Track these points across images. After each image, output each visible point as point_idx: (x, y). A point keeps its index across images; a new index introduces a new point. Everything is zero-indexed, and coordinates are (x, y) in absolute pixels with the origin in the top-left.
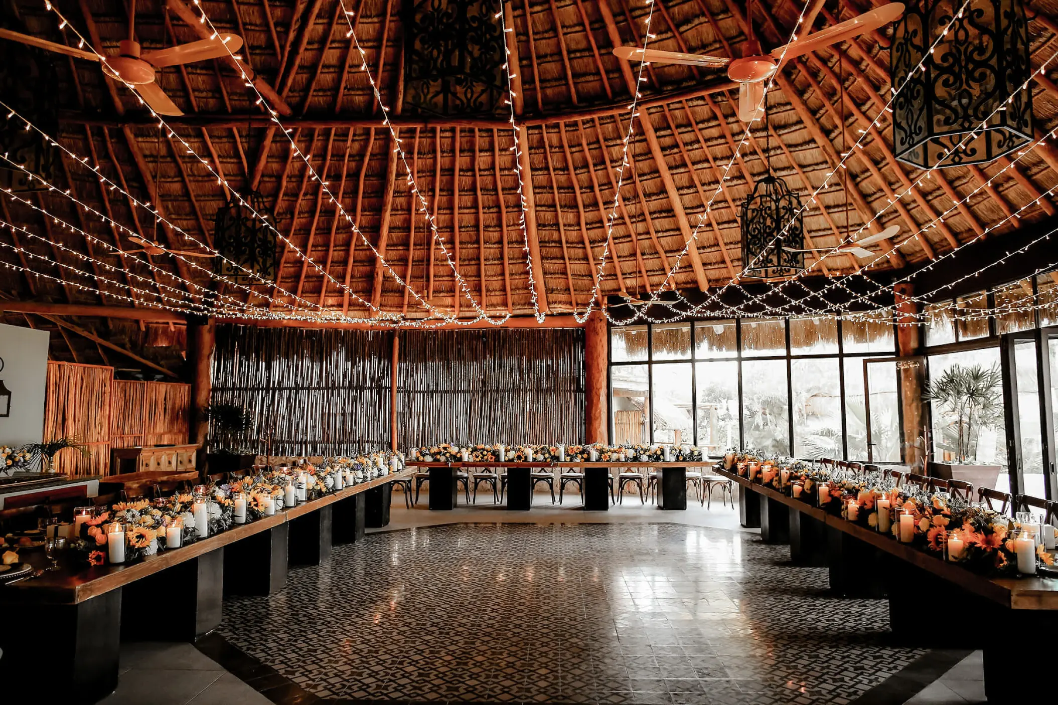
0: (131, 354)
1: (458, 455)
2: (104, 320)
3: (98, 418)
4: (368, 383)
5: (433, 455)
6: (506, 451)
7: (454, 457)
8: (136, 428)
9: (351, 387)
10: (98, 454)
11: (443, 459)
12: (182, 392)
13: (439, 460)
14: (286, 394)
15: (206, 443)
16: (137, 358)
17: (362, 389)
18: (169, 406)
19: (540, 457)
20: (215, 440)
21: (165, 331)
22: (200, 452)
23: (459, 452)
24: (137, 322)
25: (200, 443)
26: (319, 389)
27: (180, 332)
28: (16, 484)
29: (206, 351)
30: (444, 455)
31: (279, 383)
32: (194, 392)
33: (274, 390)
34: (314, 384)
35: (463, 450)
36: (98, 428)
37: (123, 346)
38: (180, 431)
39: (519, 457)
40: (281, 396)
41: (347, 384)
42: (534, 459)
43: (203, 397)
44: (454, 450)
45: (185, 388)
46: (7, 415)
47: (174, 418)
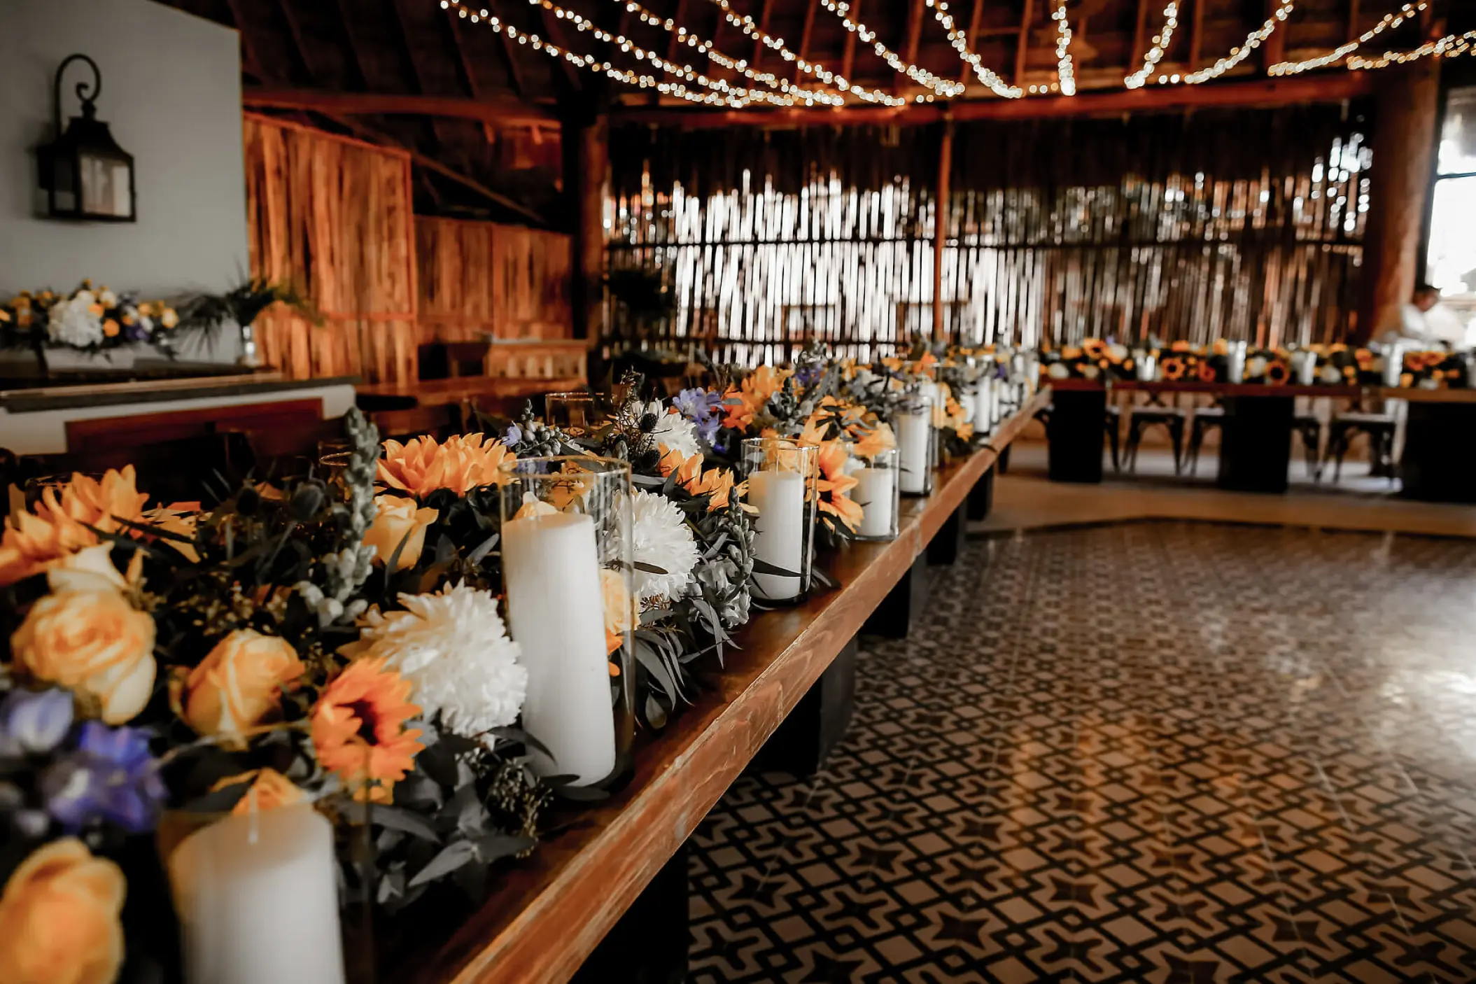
0: (473, 184)
1: (1128, 365)
2: (425, 121)
3: (385, 262)
4: (888, 232)
5: (1070, 364)
6: (1249, 357)
7: (1117, 368)
8: (484, 311)
9: (855, 238)
10: (390, 340)
11: (1090, 372)
12: (558, 251)
13: (1081, 375)
14: (735, 251)
15: (603, 341)
16: (485, 191)
17: (877, 242)
18: (538, 272)
19: (1332, 375)
20: (616, 336)
21: (528, 142)
22: (593, 357)
23: (1130, 357)
24: (479, 126)
25: (592, 341)
26: (796, 242)
27: (548, 144)
28: (133, 386)
29: (595, 174)
30: (1096, 363)
31: (725, 232)
32: (578, 252)
33: (714, 245)
34: (787, 235)
35: (1139, 354)
36: (387, 283)
37: (459, 169)
38: (558, 321)
39: (1276, 373)
40: (727, 255)
41: (848, 234)
42: (1316, 380)
43: (595, 259)
44: (1117, 352)
45: (562, 244)
46: (132, 218)
47: (547, 298)
